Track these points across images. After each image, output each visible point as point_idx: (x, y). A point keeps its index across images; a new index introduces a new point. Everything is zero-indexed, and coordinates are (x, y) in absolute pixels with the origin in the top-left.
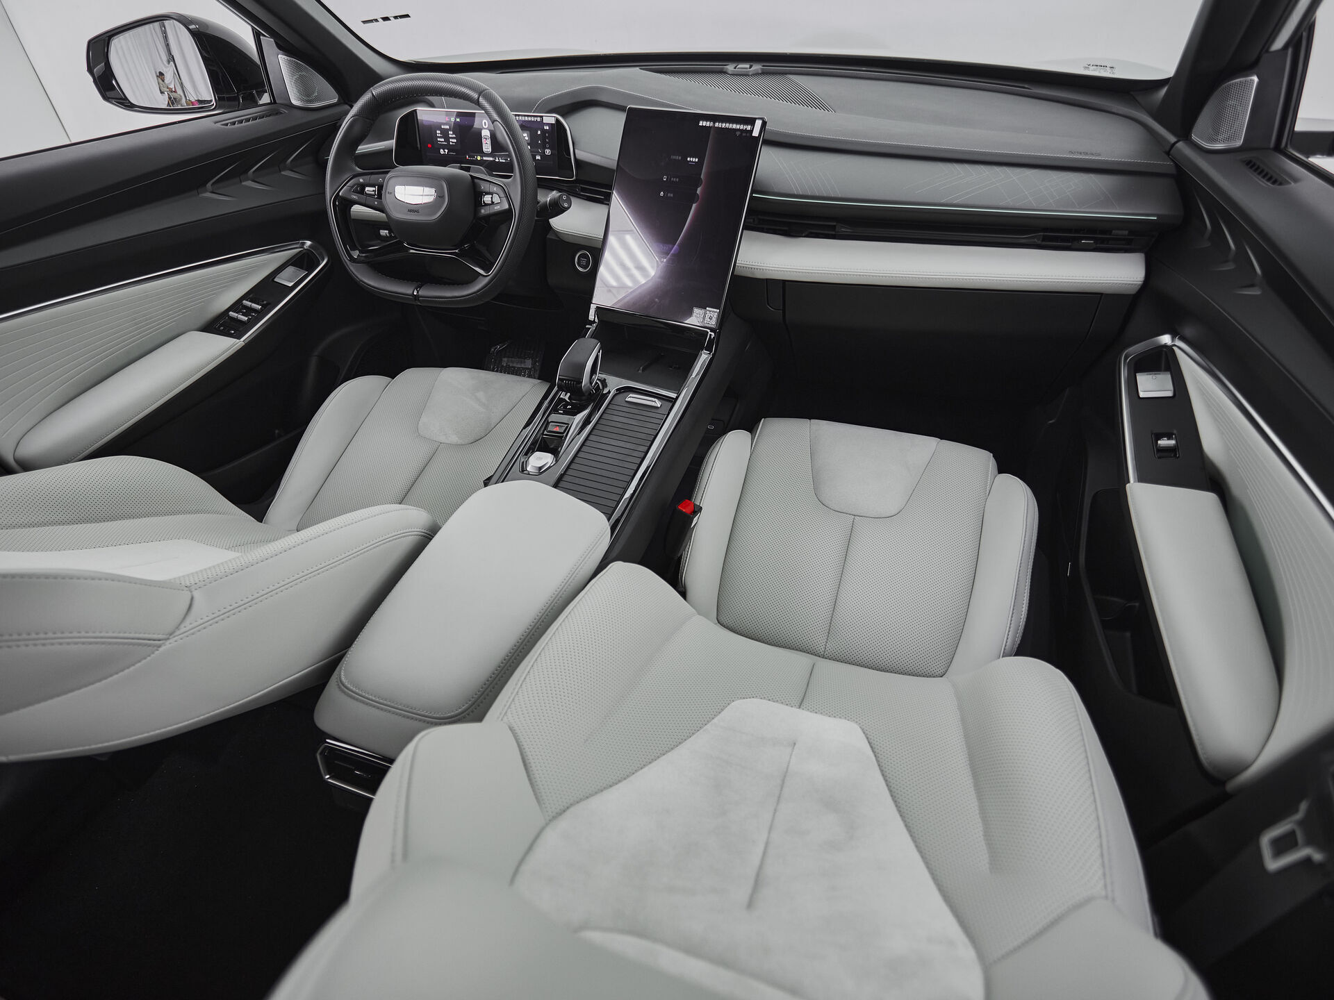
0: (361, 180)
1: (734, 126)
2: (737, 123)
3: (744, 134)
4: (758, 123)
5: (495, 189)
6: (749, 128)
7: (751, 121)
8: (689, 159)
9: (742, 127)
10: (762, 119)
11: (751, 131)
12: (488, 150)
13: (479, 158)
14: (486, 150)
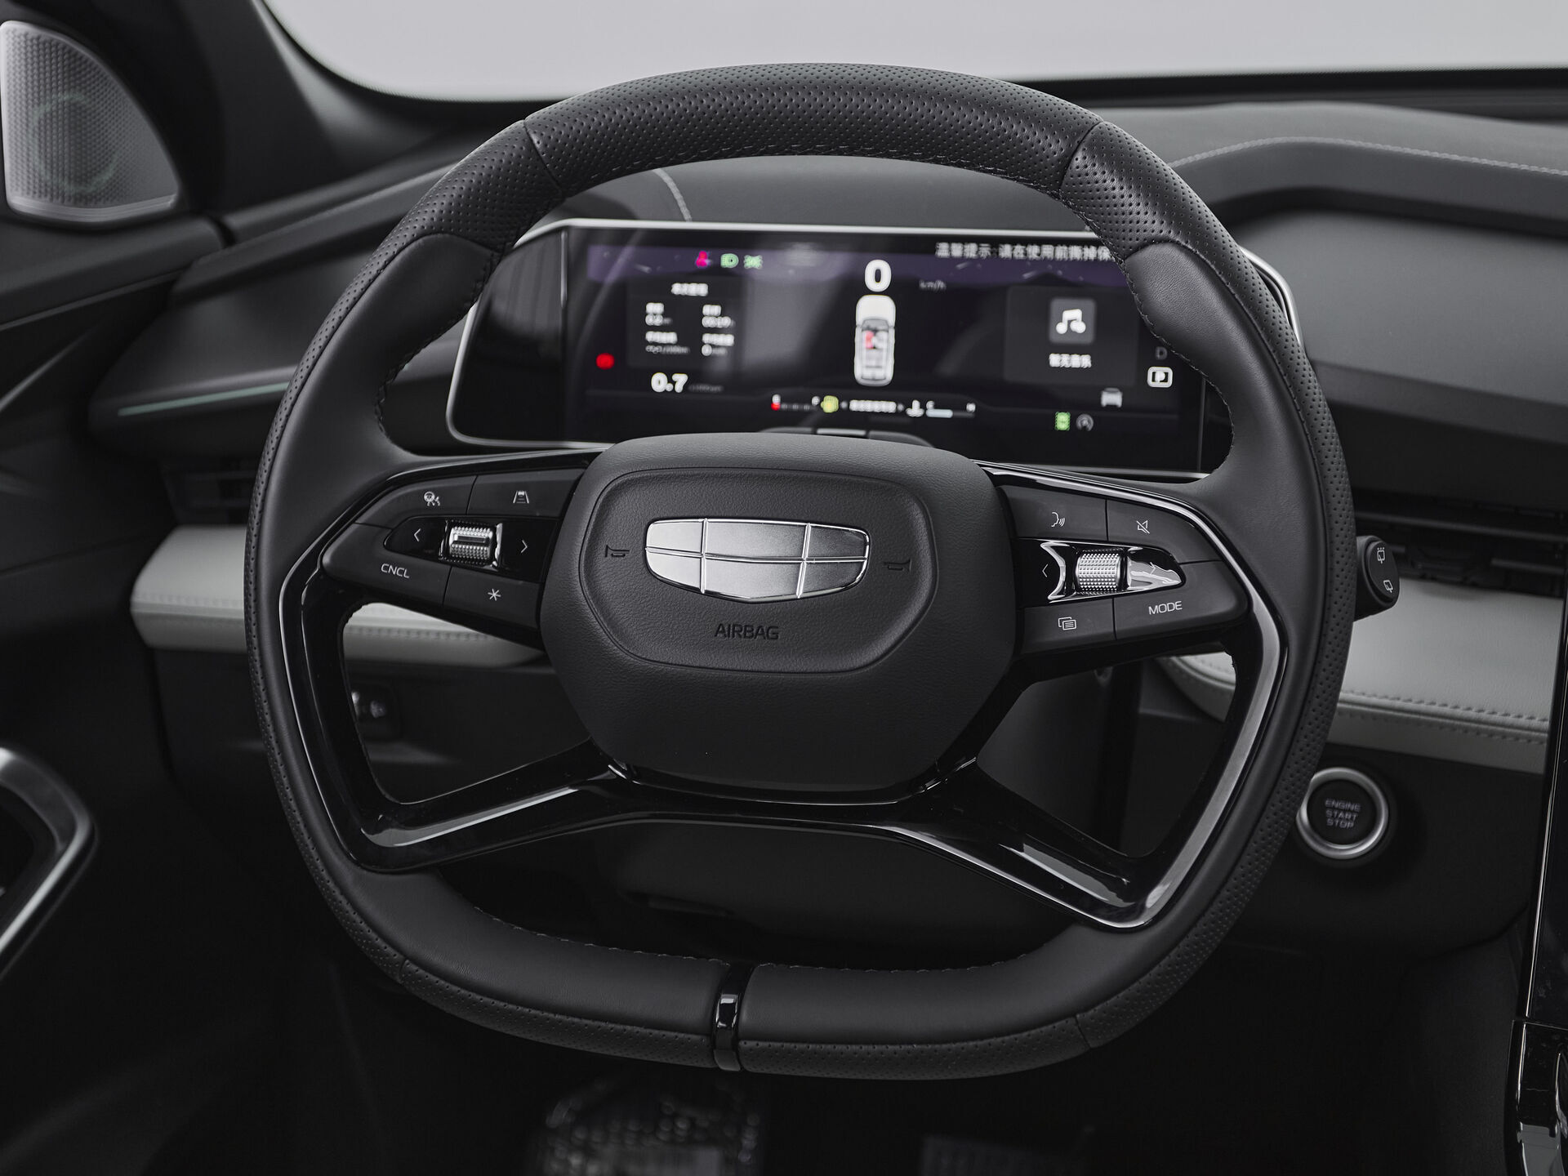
0: (430, 499)
5: (1143, 527)
12: (879, 374)
13: (830, 404)
14: (868, 373)
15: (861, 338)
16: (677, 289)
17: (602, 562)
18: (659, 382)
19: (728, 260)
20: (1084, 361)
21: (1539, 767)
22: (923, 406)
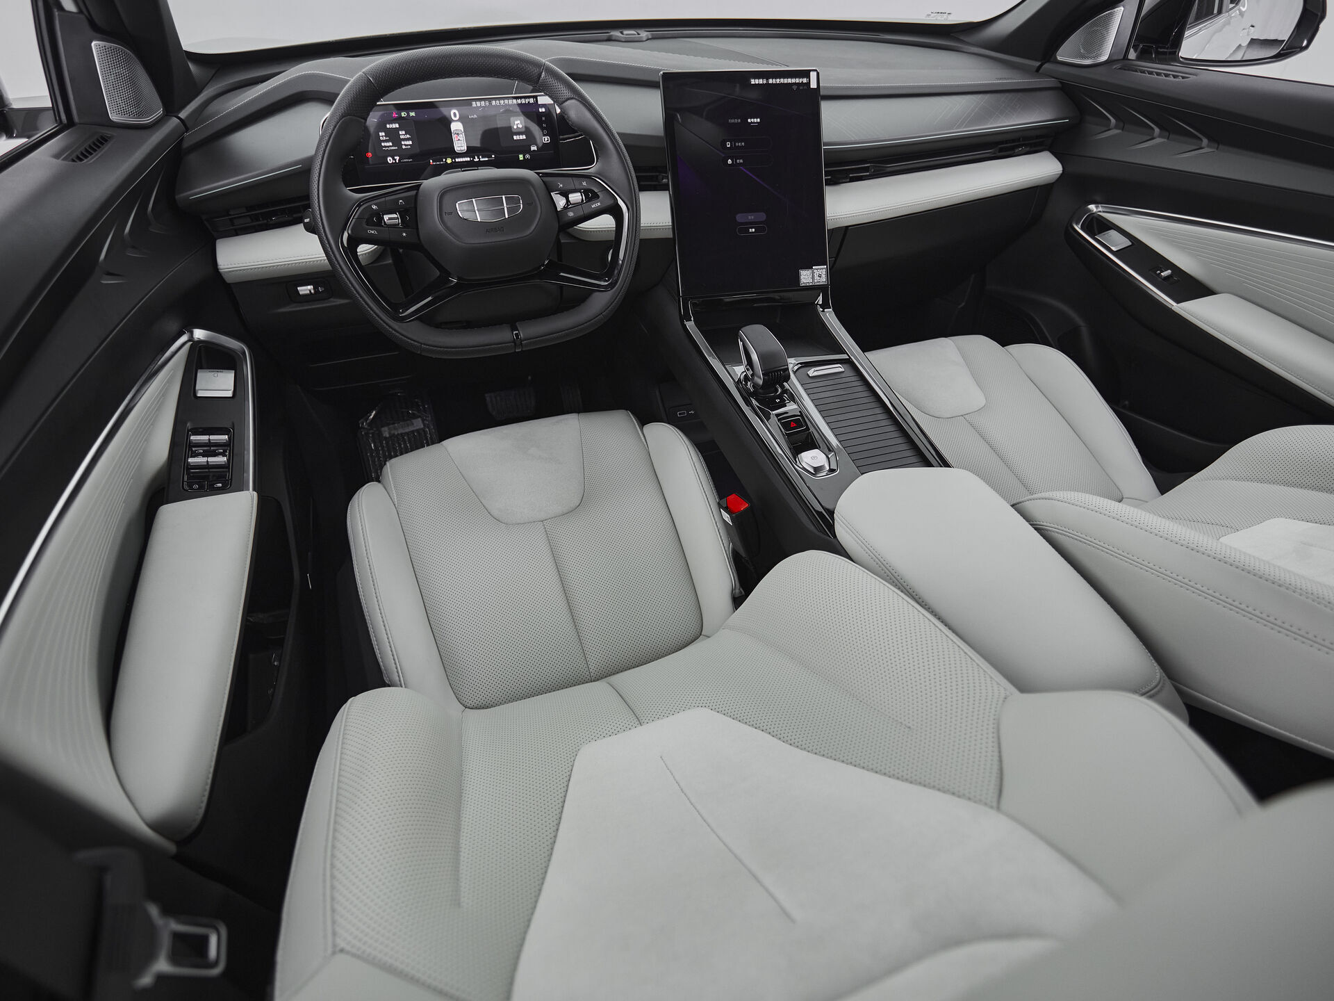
0: (374, 207)
1: (790, 81)
2: (792, 78)
3: (801, 88)
4: (813, 75)
6: (805, 80)
7: (806, 74)
8: (749, 120)
9: (797, 80)
10: (816, 70)
11: (808, 84)
12: (462, 149)
13: (449, 161)
14: (459, 149)
15: (454, 137)
16: (388, 126)
17: (446, 217)
18: (390, 160)
19: (403, 114)
20: (524, 137)
21: (671, 236)
22: (478, 158)
